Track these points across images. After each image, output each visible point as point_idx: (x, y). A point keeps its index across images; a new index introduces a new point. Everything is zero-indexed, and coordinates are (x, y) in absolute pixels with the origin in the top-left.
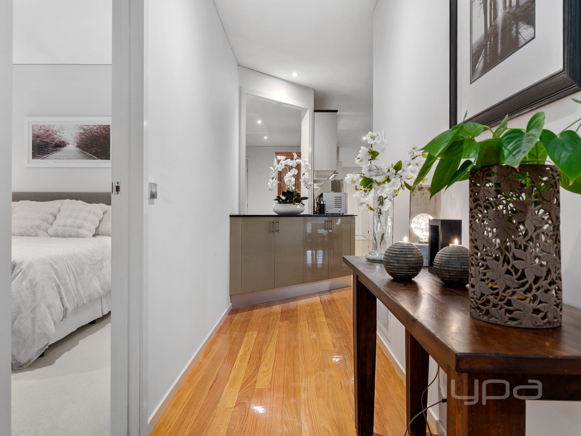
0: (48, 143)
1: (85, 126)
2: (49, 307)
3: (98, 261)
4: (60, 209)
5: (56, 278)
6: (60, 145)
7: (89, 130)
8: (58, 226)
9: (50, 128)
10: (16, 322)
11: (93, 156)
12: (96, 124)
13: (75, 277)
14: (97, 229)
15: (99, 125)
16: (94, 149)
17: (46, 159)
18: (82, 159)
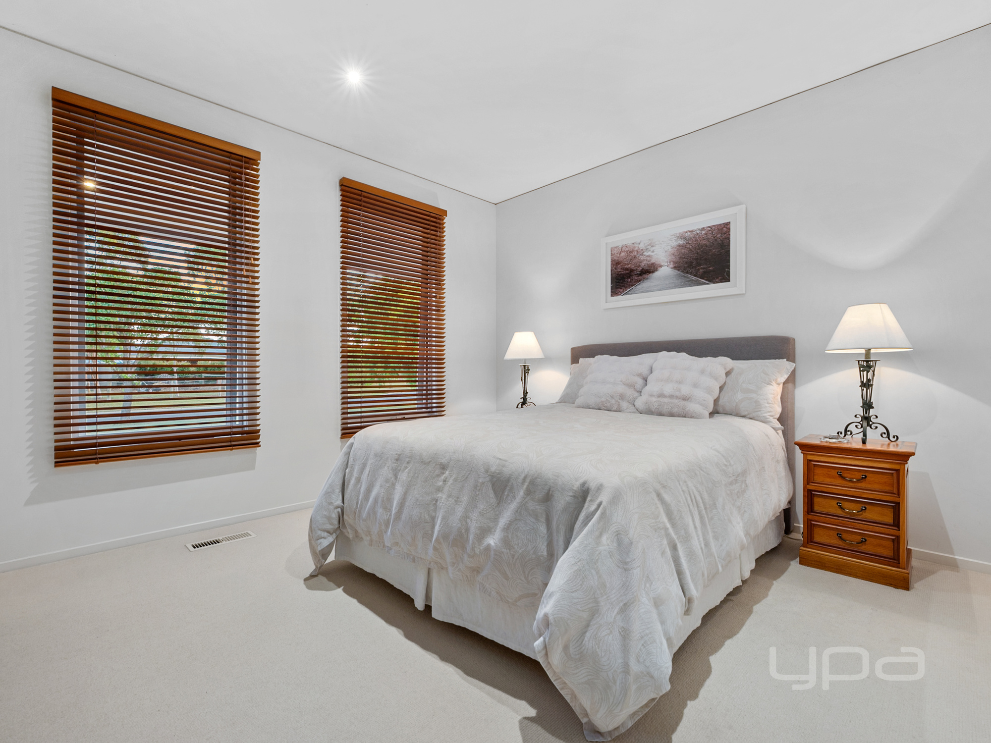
0: (632, 271)
1: (687, 232)
2: (658, 603)
3: (738, 475)
4: (653, 367)
5: (668, 525)
6: (647, 271)
7: (694, 238)
8: (651, 396)
9: (635, 247)
10: (588, 634)
11: (700, 279)
12: (705, 226)
13: (701, 518)
14: (716, 401)
15: (709, 227)
16: (701, 268)
17: (629, 294)
18: (683, 287)
